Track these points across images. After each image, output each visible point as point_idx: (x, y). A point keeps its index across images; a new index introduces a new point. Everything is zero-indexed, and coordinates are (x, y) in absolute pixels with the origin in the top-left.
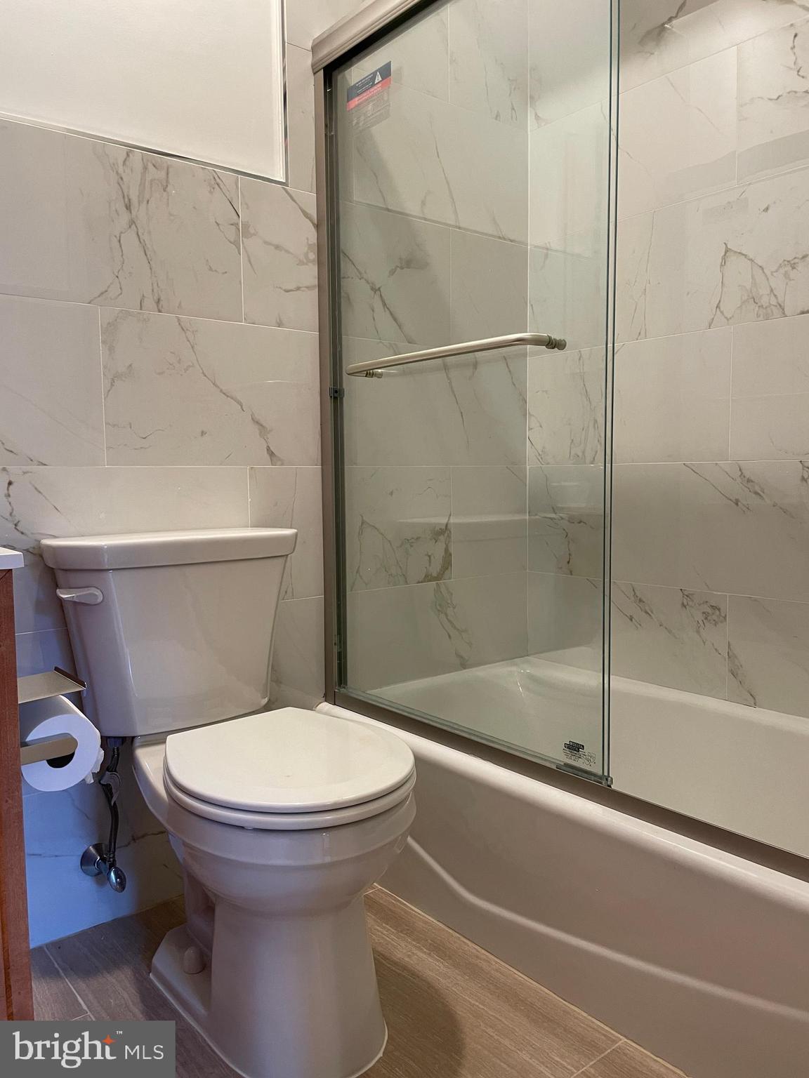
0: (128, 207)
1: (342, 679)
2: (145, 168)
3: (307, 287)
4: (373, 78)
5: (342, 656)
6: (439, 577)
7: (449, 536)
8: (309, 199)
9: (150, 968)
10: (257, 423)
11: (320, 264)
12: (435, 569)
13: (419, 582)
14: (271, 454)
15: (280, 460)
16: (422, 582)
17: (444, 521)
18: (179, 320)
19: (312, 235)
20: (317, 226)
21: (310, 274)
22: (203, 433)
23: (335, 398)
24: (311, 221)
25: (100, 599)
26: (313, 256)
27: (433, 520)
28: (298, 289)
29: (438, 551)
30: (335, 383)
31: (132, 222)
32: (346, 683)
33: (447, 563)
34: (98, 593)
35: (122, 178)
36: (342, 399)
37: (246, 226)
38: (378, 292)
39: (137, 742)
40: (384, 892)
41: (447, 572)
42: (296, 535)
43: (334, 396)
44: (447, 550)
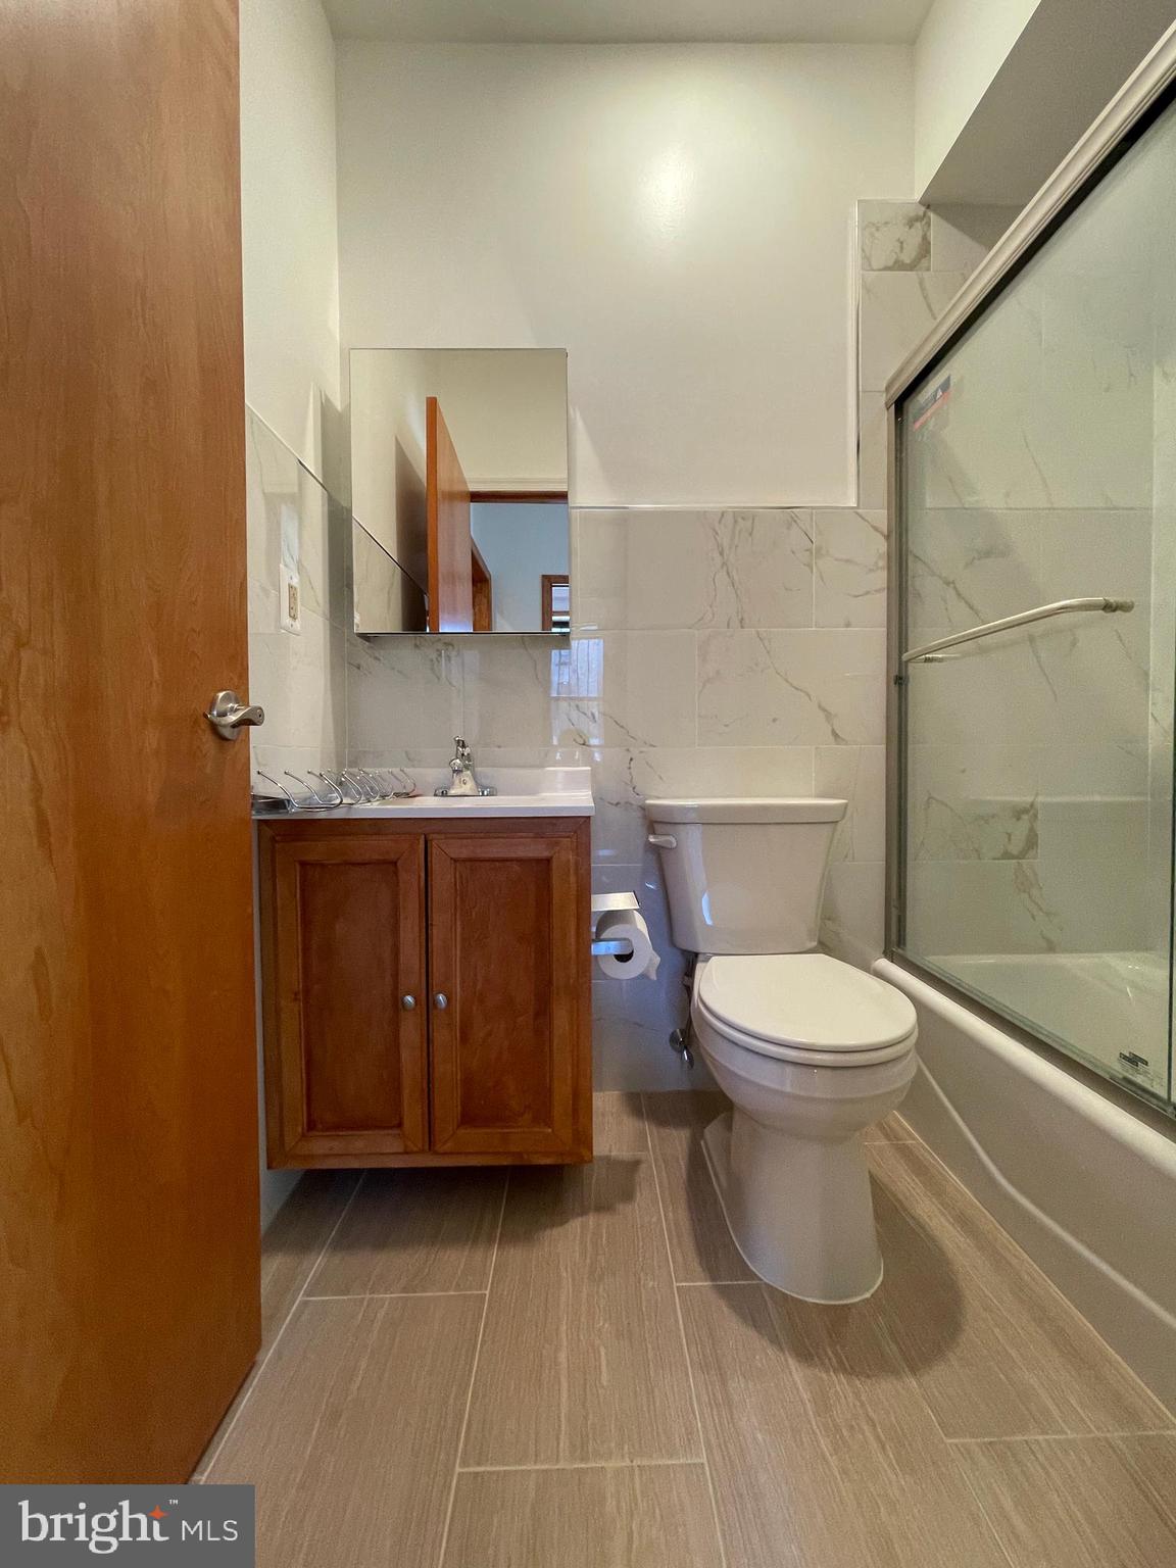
0: (721, 554)
1: (901, 941)
2: (736, 522)
3: (876, 591)
4: (935, 396)
5: (901, 920)
6: (1021, 856)
7: (1036, 816)
8: (881, 516)
9: (702, 1136)
10: (824, 710)
11: (889, 569)
12: (1014, 850)
13: (994, 859)
14: (835, 735)
15: (843, 740)
16: (998, 859)
17: (1029, 799)
18: (758, 633)
19: (882, 546)
20: (888, 537)
21: (880, 578)
22: (774, 720)
23: (900, 684)
24: (882, 533)
25: (675, 845)
26: (882, 563)
27: (1016, 799)
28: (867, 593)
29: (1020, 830)
30: (900, 670)
31: (724, 564)
32: (905, 944)
33: (1032, 842)
34: (673, 840)
35: (717, 533)
36: (906, 685)
37: (819, 549)
38: (952, 585)
39: (701, 957)
40: (923, 1147)
41: (1031, 853)
42: (846, 806)
43: (899, 681)
44: (1032, 829)
